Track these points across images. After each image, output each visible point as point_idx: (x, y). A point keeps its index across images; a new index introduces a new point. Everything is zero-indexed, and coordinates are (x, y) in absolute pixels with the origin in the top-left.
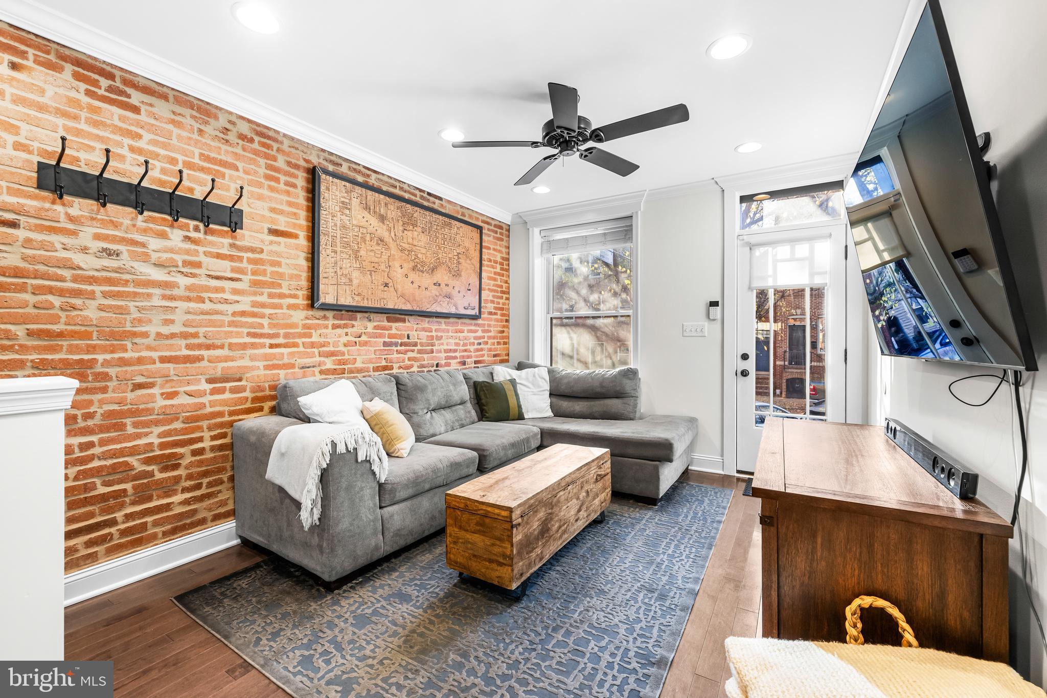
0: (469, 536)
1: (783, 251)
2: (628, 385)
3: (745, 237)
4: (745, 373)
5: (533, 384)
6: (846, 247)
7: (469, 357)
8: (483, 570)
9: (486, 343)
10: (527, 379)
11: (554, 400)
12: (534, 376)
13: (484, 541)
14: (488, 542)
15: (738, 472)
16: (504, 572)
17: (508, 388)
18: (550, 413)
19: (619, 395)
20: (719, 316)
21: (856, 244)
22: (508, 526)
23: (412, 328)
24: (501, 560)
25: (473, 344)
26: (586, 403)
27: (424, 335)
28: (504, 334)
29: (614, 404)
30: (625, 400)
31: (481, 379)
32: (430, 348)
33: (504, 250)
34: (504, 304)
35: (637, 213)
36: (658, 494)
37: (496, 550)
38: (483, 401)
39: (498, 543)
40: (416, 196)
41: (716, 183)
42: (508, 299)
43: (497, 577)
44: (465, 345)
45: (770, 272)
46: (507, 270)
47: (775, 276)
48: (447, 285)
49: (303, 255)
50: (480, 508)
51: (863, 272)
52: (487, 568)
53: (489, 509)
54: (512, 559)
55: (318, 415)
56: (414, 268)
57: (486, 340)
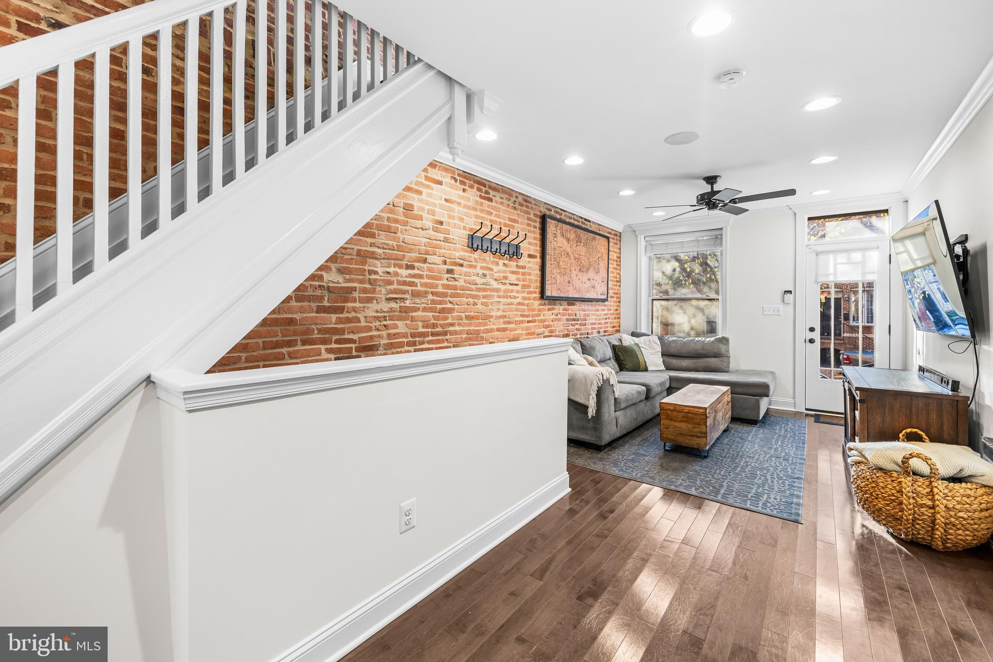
0: (677, 424)
1: (841, 258)
2: (723, 348)
3: (812, 247)
4: (812, 341)
5: (650, 348)
6: (890, 255)
7: (601, 328)
8: (687, 441)
9: (609, 318)
10: (645, 344)
11: (666, 358)
12: (650, 342)
13: (687, 426)
14: (690, 426)
15: (807, 409)
16: (701, 441)
17: (636, 348)
18: (663, 368)
19: (717, 355)
20: (792, 301)
21: (897, 254)
22: (704, 417)
23: (577, 309)
24: (699, 435)
25: (603, 319)
26: (690, 361)
27: (582, 313)
28: (618, 312)
29: (713, 362)
30: (721, 359)
31: (616, 343)
32: (585, 322)
33: (618, 251)
34: (618, 290)
35: (726, 227)
36: (759, 417)
37: (696, 430)
38: (622, 358)
39: (697, 426)
40: (579, 222)
41: (791, 209)
42: (620, 286)
43: (696, 444)
44: (599, 320)
45: (831, 271)
46: (619, 265)
47: (835, 274)
48: (593, 279)
49: (538, 267)
50: (685, 408)
51: (902, 273)
52: (690, 440)
53: (691, 409)
54: (706, 434)
55: (573, 361)
56: (580, 270)
57: (609, 316)
